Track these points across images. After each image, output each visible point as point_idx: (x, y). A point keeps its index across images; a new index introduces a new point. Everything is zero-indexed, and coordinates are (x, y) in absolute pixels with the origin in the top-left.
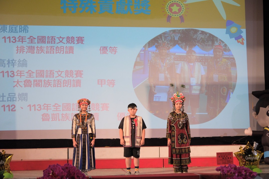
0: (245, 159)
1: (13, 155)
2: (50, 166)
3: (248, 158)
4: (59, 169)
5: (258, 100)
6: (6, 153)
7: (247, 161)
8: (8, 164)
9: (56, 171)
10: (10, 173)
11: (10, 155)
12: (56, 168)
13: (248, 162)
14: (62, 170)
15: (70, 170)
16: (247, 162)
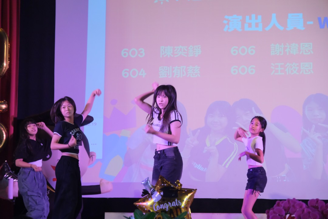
1: (196, 190)
8: (187, 208)
9: (296, 211)
11: (190, 190)
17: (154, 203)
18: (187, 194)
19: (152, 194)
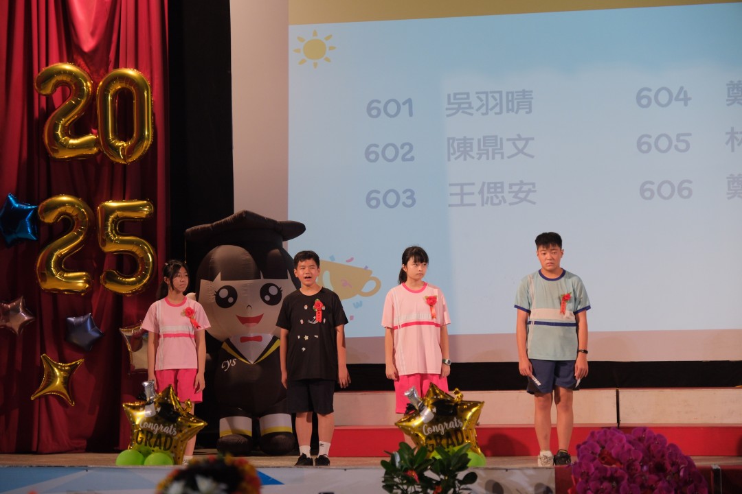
1: (483, 402)
2: (592, 434)
4: (621, 441)
8: (470, 430)
9: (613, 447)
10: (479, 453)
11: (476, 404)
12: (611, 439)
15: (649, 447)
17: (423, 423)
18: (469, 409)
19: (420, 411)
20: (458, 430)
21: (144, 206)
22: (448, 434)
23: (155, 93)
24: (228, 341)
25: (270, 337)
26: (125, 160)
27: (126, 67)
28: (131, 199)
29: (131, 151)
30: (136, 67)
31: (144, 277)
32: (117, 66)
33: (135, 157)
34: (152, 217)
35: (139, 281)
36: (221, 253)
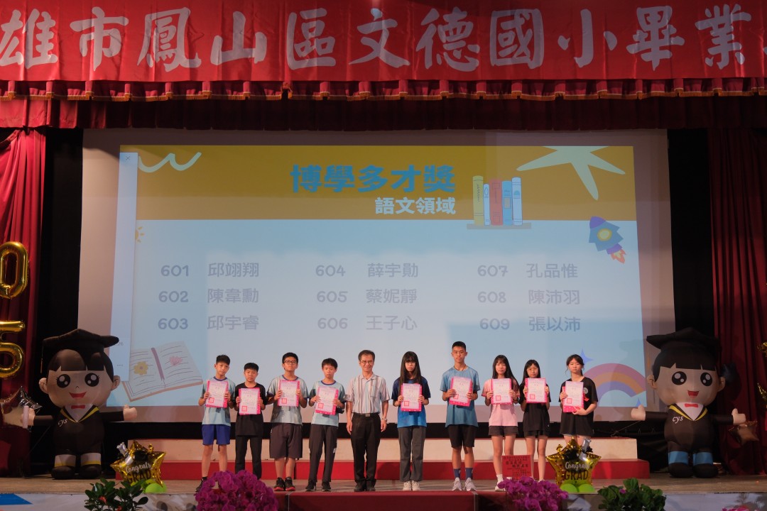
0: (565, 468)
1: (165, 453)
2: (215, 474)
3: (569, 465)
4: (228, 479)
5: (659, 351)
6: (154, 450)
7: (568, 470)
8: (156, 469)
10: (160, 484)
11: (160, 454)
12: (223, 478)
13: (570, 474)
14: (232, 482)
15: (246, 482)
16: (567, 473)
17: (126, 465)
18: (156, 457)
19: (126, 457)
20: (148, 470)
21: (20, 324)
22: (141, 472)
23: (31, 257)
24: (64, 408)
25: (91, 405)
26: (8, 295)
27: (14, 241)
28: (12, 320)
29: (13, 291)
30: (21, 241)
31: (16, 367)
32: (8, 240)
33: (15, 295)
34: (24, 331)
35: (12, 370)
36: (65, 354)
